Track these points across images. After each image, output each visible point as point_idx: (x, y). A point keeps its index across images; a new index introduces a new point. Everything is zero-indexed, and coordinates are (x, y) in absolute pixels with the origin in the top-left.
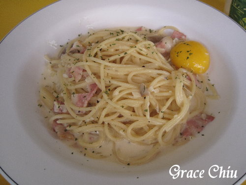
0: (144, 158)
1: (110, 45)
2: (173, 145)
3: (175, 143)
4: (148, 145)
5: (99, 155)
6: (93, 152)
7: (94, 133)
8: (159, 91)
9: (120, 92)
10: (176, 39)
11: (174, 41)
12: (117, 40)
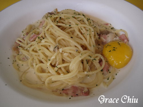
0: (30, 84)
1: (67, 18)
2: (53, 91)
3: (55, 91)
4: (41, 81)
5: (18, 68)
6: (18, 65)
7: (27, 57)
8: (67, 55)
9: (45, 42)
10: (118, 38)
11: (115, 38)
12: (73, 17)
